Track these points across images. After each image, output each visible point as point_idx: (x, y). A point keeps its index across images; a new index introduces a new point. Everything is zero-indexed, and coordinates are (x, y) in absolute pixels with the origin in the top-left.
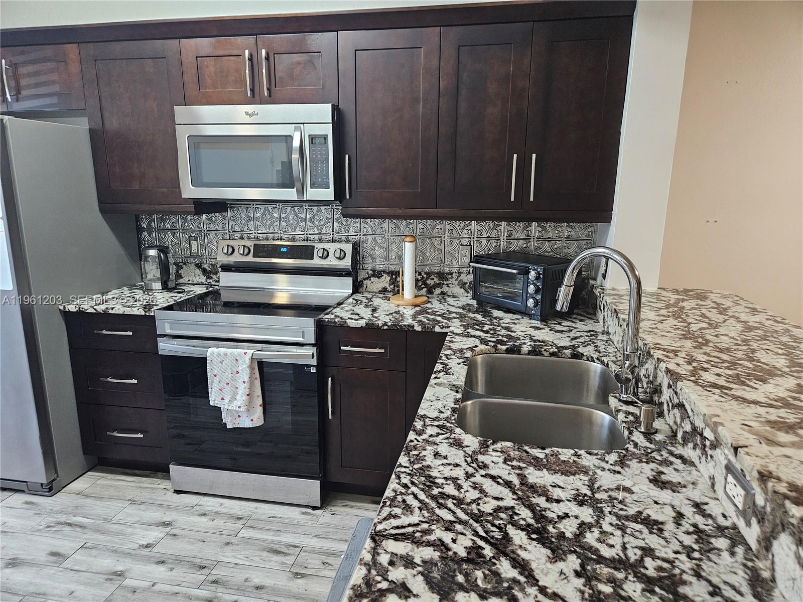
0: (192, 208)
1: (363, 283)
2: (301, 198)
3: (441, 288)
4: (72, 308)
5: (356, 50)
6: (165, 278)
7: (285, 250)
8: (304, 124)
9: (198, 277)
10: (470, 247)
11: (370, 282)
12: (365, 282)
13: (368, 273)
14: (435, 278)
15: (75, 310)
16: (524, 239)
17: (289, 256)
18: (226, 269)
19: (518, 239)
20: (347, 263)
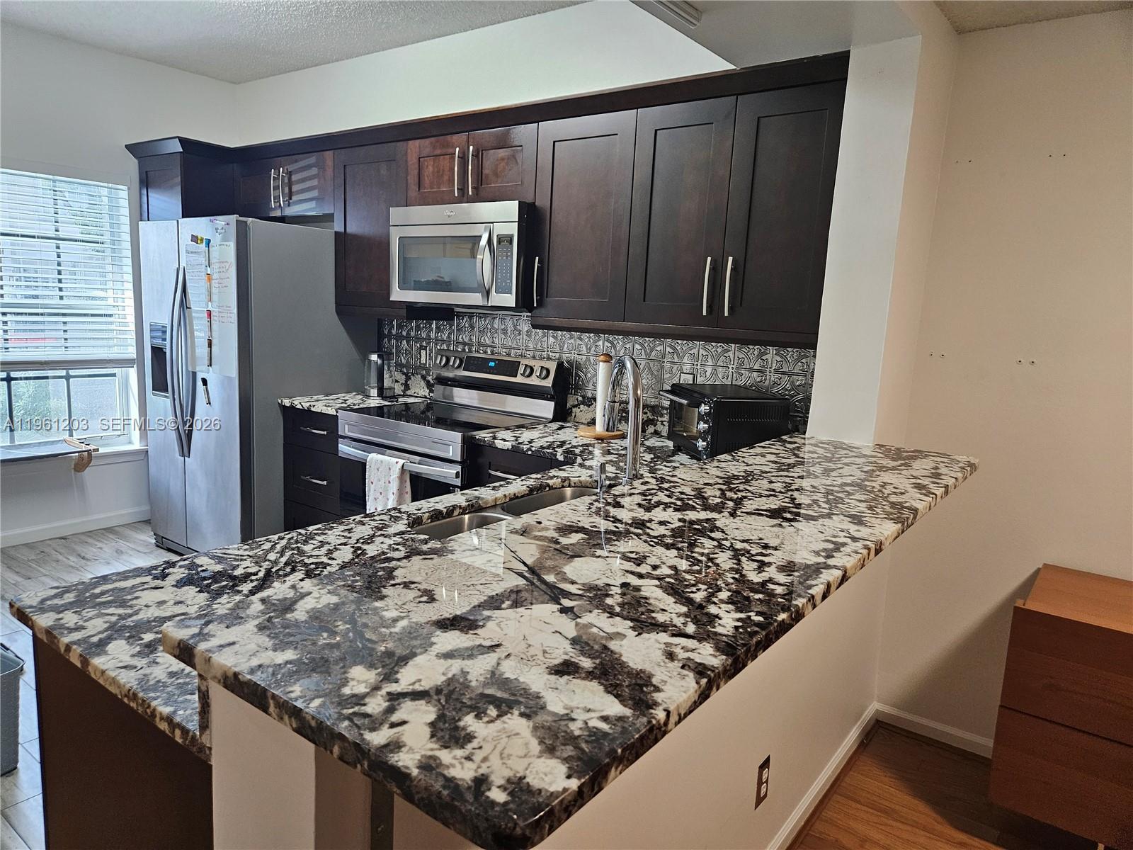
0: (403, 312)
1: (571, 411)
2: (486, 303)
3: (655, 426)
4: (287, 403)
5: (554, 142)
6: (380, 386)
7: (492, 364)
8: (492, 223)
9: (422, 390)
10: (692, 376)
11: (579, 410)
12: (574, 410)
13: (577, 399)
14: (648, 412)
15: (288, 405)
16: (758, 371)
17: (495, 371)
18: (442, 382)
19: (751, 370)
20: (548, 383)
